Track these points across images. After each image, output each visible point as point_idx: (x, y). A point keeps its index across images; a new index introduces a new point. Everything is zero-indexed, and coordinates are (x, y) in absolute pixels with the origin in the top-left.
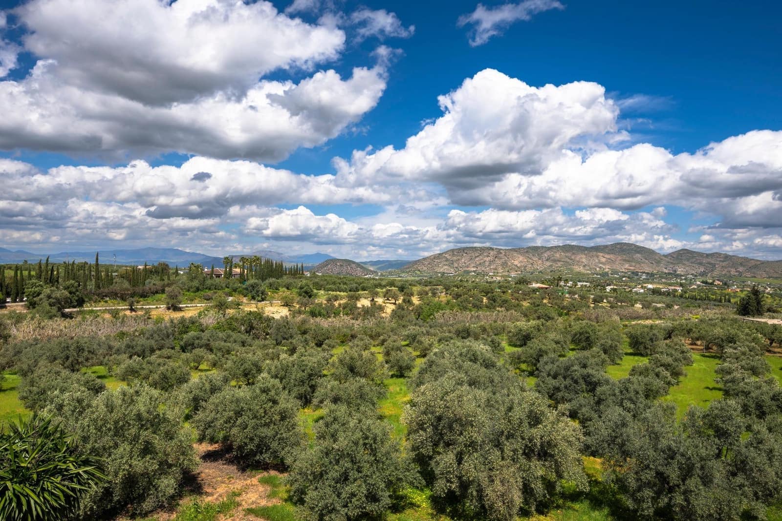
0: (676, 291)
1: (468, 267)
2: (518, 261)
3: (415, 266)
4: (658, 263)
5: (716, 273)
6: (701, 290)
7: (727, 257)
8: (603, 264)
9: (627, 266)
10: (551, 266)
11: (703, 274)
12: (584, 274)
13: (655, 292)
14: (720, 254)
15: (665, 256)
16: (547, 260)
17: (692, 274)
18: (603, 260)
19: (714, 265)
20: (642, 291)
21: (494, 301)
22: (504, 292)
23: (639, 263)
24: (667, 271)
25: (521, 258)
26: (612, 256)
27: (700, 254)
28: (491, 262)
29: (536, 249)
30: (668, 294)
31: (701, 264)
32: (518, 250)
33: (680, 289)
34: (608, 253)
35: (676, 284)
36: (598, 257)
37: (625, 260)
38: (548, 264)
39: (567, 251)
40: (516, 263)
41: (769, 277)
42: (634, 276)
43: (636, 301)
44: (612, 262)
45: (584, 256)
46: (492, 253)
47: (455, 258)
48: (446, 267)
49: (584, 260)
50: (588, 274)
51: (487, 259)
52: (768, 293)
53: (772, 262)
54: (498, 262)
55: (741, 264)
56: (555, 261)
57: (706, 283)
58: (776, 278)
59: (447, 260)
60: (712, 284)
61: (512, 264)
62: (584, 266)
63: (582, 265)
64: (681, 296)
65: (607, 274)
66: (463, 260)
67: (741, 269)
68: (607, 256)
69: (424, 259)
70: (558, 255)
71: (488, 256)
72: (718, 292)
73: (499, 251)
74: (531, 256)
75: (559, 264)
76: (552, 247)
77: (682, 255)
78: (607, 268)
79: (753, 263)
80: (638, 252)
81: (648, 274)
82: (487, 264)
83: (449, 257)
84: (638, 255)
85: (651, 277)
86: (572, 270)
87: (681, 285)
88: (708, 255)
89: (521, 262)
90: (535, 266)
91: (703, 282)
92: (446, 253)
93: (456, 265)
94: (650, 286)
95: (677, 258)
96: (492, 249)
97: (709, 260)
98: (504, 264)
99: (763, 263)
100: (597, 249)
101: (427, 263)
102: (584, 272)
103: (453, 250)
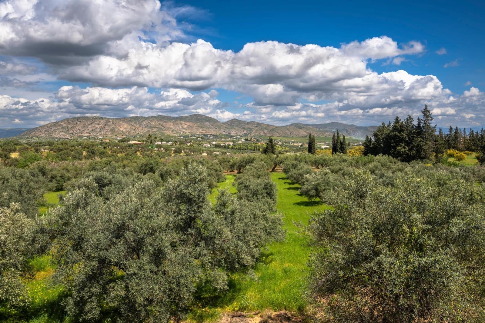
0: (229, 145)
1: (82, 133)
2: (124, 127)
3: (33, 133)
4: (220, 128)
5: (253, 134)
6: (243, 144)
7: (258, 124)
8: (185, 129)
9: (201, 130)
10: (149, 131)
11: (246, 135)
12: (172, 137)
13: (216, 146)
14: (254, 122)
15: (224, 123)
16: (146, 127)
17: (240, 135)
18: (185, 126)
19: (251, 129)
20: (209, 146)
21: (93, 153)
22: (105, 148)
23: (208, 128)
24: (225, 133)
25: (126, 126)
26: (191, 124)
27: (244, 122)
28: (102, 129)
29: (136, 118)
30: (225, 147)
31: (244, 128)
32: (124, 119)
33: (231, 144)
34: (188, 122)
35: (231, 141)
36: (181, 124)
37: (199, 126)
38: (147, 129)
39: (160, 120)
40: (122, 129)
41: (280, 136)
42: (205, 137)
43: (203, 151)
44: (190, 127)
45: (172, 124)
46: (102, 121)
47: (70, 126)
48: (62, 133)
49: (172, 127)
50: (175, 137)
51: (98, 126)
52: (279, 145)
53: (281, 127)
54: (107, 128)
55: (266, 129)
56: (151, 127)
57: (247, 140)
58: (284, 136)
59: (63, 127)
60: (250, 141)
61: (119, 130)
62: (172, 131)
64: (232, 148)
65: (188, 136)
66: (77, 128)
67: (266, 131)
68: (188, 124)
69: (42, 127)
70: (153, 123)
71: (99, 124)
72: (253, 145)
73: (108, 120)
74: (133, 123)
75: (155, 130)
76: (149, 117)
77: (233, 123)
78: (188, 132)
79: (272, 127)
80: (208, 121)
81: (214, 135)
82: (98, 130)
83: (64, 125)
84: (208, 123)
85: (216, 136)
86: (164, 134)
87: (233, 142)
88: (248, 123)
89: (126, 128)
90: (137, 132)
91: (245, 140)
92: (62, 121)
93: (71, 132)
94: (214, 143)
95: (231, 125)
96: (102, 118)
97: (249, 126)
98: (113, 130)
99: (277, 127)
100: (181, 119)
101: (44, 130)
102: (172, 135)
103: (67, 119)
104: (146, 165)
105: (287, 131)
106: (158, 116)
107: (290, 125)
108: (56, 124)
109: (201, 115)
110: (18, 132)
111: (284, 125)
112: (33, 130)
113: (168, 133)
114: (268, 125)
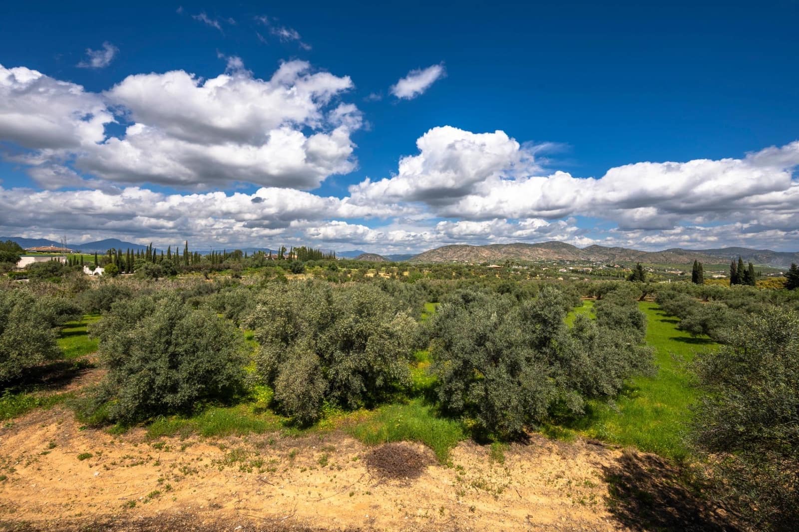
0: (588, 271)
1: (452, 258)
2: (485, 253)
3: (419, 258)
4: (578, 254)
5: (616, 260)
6: (604, 270)
7: (623, 250)
8: (541, 255)
9: (557, 256)
10: (507, 257)
11: (607, 261)
12: (528, 262)
13: (573, 271)
14: (618, 248)
15: (583, 250)
16: (504, 253)
17: (600, 261)
18: (541, 252)
19: (614, 255)
20: (565, 271)
21: (460, 274)
22: (469, 270)
23: (564, 254)
24: (583, 259)
25: (487, 252)
26: (547, 250)
27: (605, 248)
28: (467, 255)
29: (496, 246)
30: (583, 272)
31: (606, 254)
32: (486, 247)
33: (591, 270)
34: (544, 248)
35: (590, 267)
36: (537, 250)
37: (555, 252)
38: (505, 255)
39: (518, 247)
40: (484, 255)
41: (652, 263)
42: (561, 263)
43: (559, 276)
44: (546, 253)
45: (528, 250)
46: (468, 248)
47: (444, 252)
48: (438, 258)
49: (529, 253)
50: (531, 262)
51: (465, 252)
52: (651, 272)
53: (653, 253)
54: (472, 254)
56: (509, 253)
57: (609, 266)
58: (656, 263)
59: (439, 254)
60: (612, 267)
61: (482, 256)
62: (529, 257)
63: (528, 256)
64: (591, 274)
65: (543, 261)
66: (449, 254)
67: (633, 258)
68: (543, 250)
69: (424, 253)
70: (511, 250)
72: (617, 271)
73: (473, 247)
74: (494, 250)
75: (512, 255)
76: (507, 245)
77: (592, 249)
78: (544, 258)
80: (565, 248)
81: (570, 261)
82: (465, 256)
83: (440, 252)
85: (573, 262)
86: (520, 259)
87: (592, 267)
88: (610, 249)
89: (487, 254)
90: (496, 257)
91: (607, 266)
92: (438, 249)
93: (444, 257)
94: (571, 268)
95: (590, 251)
96: (468, 246)
97: (613, 252)
99: (647, 253)
100: (537, 245)
101: (426, 255)
102: (528, 260)
103: (442, 247)
104: (503, 286)
105: (662, 258)
106: (516, 244)
107: (665, 251)
108: (433, 251)
109: (558, 242)
110: (408, 257)
111: (657, 250)
112: (419, 255)
113: (524, 258)
114: (637, 251)
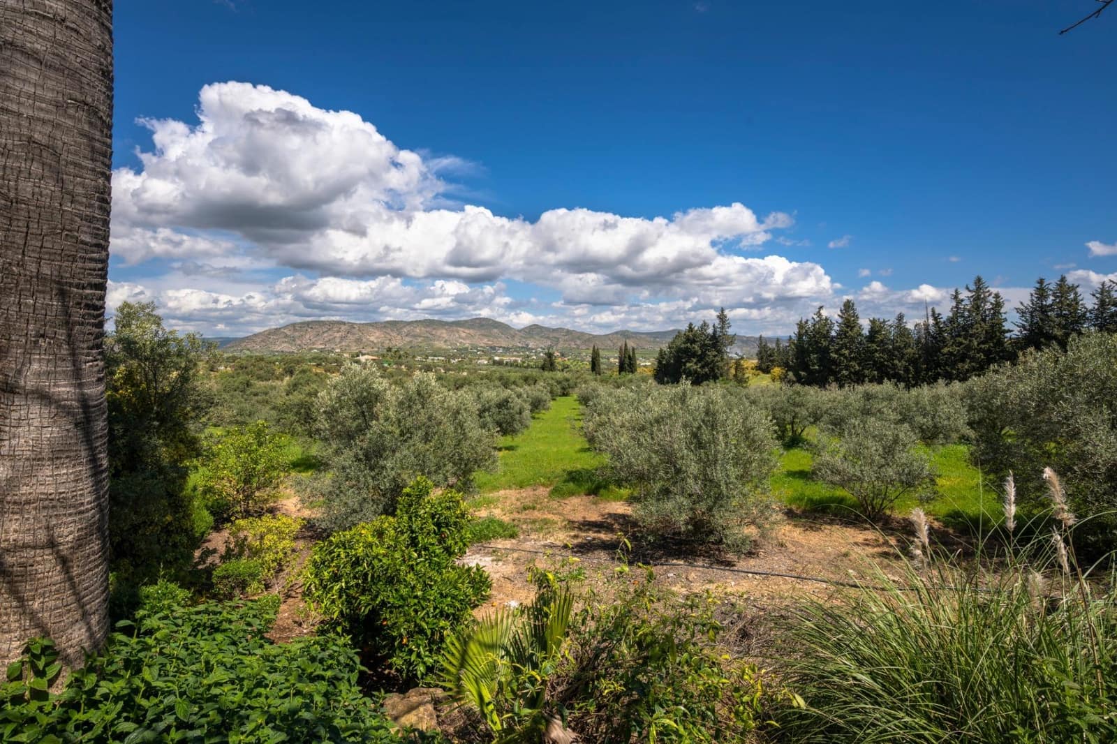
1: (314, 344)
2: (375, 336)
3: (243, 344)
4: (513, 337)
7: (568, 332)
8: (464, 339)
9: (485, 340)
10: (411, 342)
12: (444, 349)
14: (562, 329)
15: (519, 331)
16: (406, 335)
18: (464, 335)
19: (558, 339)
23: (496, 338)
24: (520, 345)
25: (377, 334)
26: (471, 331)
27: (548, 329)
28: (342, 339)
29: (393, 324)
31: (548, 338)
32: (375, 325)
33: (520, 359)
34: (469, 328)
36: (458, 332)
37: (483, 335)
38: (408, 339)
39: (428, 326)
40: (372, 338)
44: (470, 336)
46: (343, 327)
47: (297, 334)
48: (286, 345)
49: (444, 335)
50: (448, 350)
51: (338, 335)
53: (600, 336)
54: (351, 337)
55: (579, 338)
56: (415, 336)
59: (286, 336)
61: (368, 340)
62: (445, 341)
63: (443, 341)
65: (467, 349)
66: (308, 336)
67: (578, 342)
68: (467, 331)
69: (255, 335)
70: (418, 330)
71: (338, 332)
73: (352, 326)
74: (389, 331)
75: (420, 340)
76: (412, 322)
77: (533, 330)
78: (467, 343)
79: (587, 337)
80: (496, 328)
82: (338, 340)
83: (288, 333)
84: (496, 330)
85: (507, 349)
86: (432, 346)
88: (553, 330)
89: (377, 338)
90: (394, 342)
92: (285, 327)
93: (299, 342)
95: (529, 333)
96: (344, 323)
97: (555, 335)
98: (358, 341)
99: (595, 336)
100: (458, 324)
101: (259, 340)
102: (444, 347)
103: (294, 325)
105: (609, 342)
106: (425, 321)
107: (612, 334)
108: (276, 331)
109: (484, 319)
110: (226, 342)
111: (608, 332)
112: (243, 340)
113: (439, 344)
114: (583, 334)
